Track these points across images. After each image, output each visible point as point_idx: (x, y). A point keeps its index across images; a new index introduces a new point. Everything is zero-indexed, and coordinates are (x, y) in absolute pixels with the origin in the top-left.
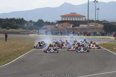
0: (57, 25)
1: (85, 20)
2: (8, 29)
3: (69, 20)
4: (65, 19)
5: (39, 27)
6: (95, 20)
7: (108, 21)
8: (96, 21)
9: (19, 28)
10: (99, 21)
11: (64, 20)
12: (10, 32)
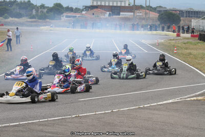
0: (84, 12)
1: (129, 5)
2: (6, 18)
3: (104, 5)
4: (97, 3)
5: (56, 15)
6: (144, 6)
7: (166, 8)
8: (147, 6)
9: (24, 16)
10: (151, 7)
11: (95, 4)
12: (9, 22)
